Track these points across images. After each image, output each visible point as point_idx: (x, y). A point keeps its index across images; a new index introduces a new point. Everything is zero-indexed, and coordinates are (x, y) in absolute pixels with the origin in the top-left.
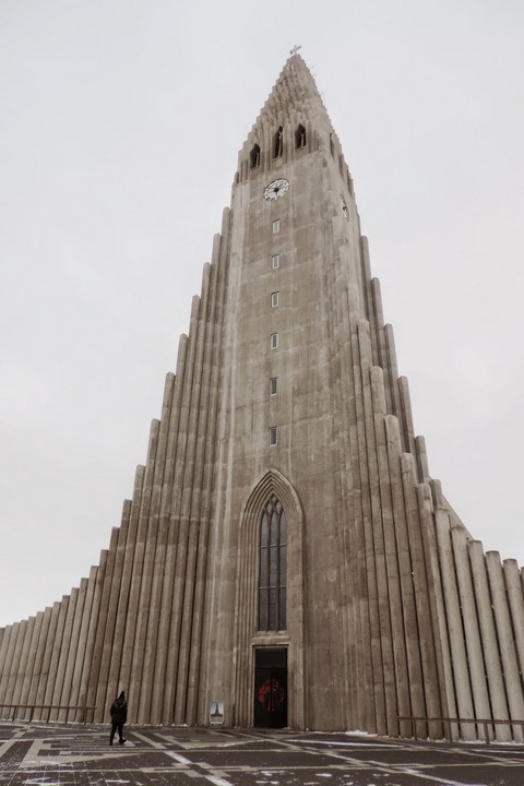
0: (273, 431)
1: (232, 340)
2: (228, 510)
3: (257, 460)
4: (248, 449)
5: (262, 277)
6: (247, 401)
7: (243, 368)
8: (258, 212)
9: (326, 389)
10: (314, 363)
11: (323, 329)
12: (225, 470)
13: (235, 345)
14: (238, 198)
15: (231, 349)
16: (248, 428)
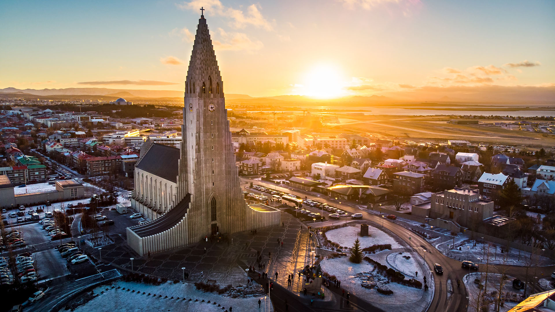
0: (213, 183)
1: (202, 157)
2: (205, 200)
3: (210, 189)
4: (208, 187)
5: (210, 139)
6: (208, 175)
7: (206, 166)
8: (207, 114)
9: (225, 174)
10: (222, 168)
11: (224, 159)
12: (203, 191)
13: (203, 159)
14: (200, 104)
15: (202, 160)
16: (208, 182)
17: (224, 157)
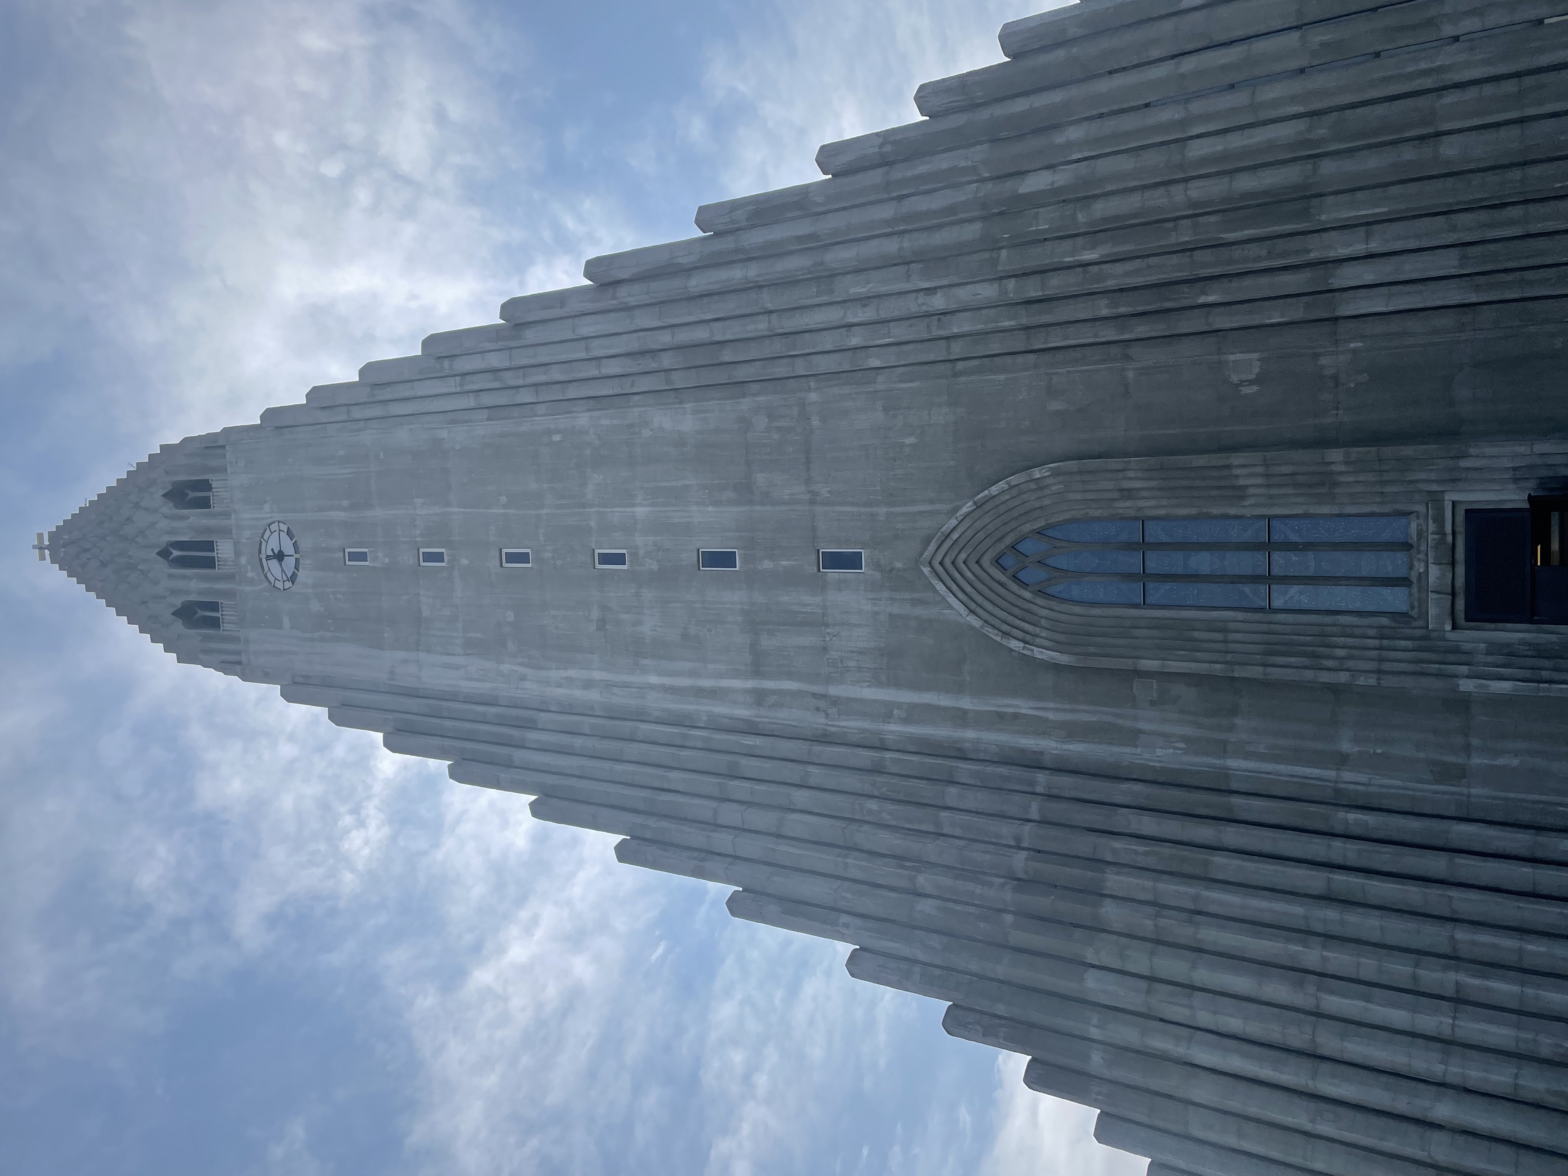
0: (829, 562)
3: (896, 609)
4: (864, 637)
6: (743, 639)
7: (659, 651)
8: (315, 606)
10: (680, 444)
16: (809, 639)
17: (583, 420)
